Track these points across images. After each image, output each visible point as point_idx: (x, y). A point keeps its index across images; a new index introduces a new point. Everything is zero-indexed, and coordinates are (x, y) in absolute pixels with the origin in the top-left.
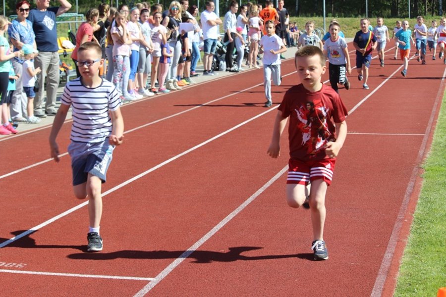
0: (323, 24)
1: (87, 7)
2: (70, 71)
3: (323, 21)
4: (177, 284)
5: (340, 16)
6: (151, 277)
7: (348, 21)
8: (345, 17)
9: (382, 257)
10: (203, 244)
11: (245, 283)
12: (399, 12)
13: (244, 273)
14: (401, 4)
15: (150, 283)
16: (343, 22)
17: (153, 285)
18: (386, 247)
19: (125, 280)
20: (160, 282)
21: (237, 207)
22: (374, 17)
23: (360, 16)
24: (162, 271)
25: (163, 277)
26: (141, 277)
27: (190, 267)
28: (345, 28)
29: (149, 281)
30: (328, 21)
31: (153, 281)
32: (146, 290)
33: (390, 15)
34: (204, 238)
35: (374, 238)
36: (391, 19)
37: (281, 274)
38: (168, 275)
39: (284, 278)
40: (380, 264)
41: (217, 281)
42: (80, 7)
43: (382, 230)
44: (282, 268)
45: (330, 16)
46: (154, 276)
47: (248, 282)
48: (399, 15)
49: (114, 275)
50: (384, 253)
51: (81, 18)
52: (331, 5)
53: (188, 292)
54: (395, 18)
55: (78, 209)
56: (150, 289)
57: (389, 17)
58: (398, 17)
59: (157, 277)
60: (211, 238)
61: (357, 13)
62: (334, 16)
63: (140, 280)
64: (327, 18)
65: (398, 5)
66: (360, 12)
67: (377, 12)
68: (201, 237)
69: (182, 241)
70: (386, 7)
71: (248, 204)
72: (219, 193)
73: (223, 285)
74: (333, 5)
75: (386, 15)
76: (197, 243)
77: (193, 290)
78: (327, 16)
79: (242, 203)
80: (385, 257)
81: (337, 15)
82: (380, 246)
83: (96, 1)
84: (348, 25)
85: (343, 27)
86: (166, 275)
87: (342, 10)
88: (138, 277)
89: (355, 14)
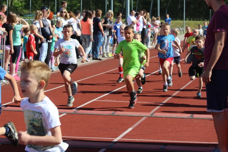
0: (183, 25)
3: (183, 23)
5: (193, 20)
8: (197, 20)
16: (195, 24)
30: (186, 23)
45: (187, 20)
62: (190, 20)
64: (186, 21)
78: (186, 20)
85: (195, 27)
89: (202, 19)
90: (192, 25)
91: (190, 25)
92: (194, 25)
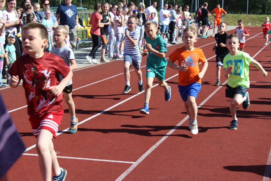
1: (87, 4)
2: (79, 41)
4: (149, 166)
5: (231, 13)
6: (133, 162)
7: (236, 16)
8: (234, 13)
9: (268, 155)
10: (162, 143)
11: (188, 167)
12: (266, 11)
13: (187, 161)
14: (268, 6)
15: (133, 165)
16: (233, 16)
17: (135, 166)
18: (269, 149)
19: (118, 163)
20: (139, 164)
21: (180, 122)
22: (252, 14)
23: (243, 13)
24: (139, 158)
25: (140, 162)
26: (128, 161)
27: (155, 156)
28: (234, 20)
29: (132, 164)
31: (135, 164)
32: (130, 169)
33: (261, 13)
34: (162, 139)
35: (262, 143)
36: (262, 15)
37: (208, 162)
38: (143, 161)
39: (210, 165)
40: (267, 159)
41: (172, 165)
42: (83, 4)
43: (266, 139)
44: (209, 159)
46: (135, 161)
47: (190, 166)
48: (266, 13)
49: (112, 160)
50: (269, 152)
51: (85, 10)
52: (226, 7)
53: (155, 171)
54: (264, 14)
55: (89, 120)
56: (133, 168)
57: (260, 14)
58: (266, 14)
59: (136, 162)
60: (166, 139)
61: (241, 11)
63: (127, 163)
65: (266, 7)
66: (243, 11)
67: (253, 11)
68: (160, 139)
69: (150, 141)
70: (259, 8)
71: (185, 120)
72: (168, 113)
73: (175, 167)
74: (227, 7)
75: (258, 13)
76: (158, 142)
77: (158, 170)
79: (182, 120)
80: (269, 155)
81: (230, 12)
82: (266, 148)
83: (92, 1)
84: (236, 18)
85: (233, 19)
86: (142, 160)
87: (232, 9)
88: (126, 161)
89: (240, 12)
90: (229, 17)
91: (228, 17)
92: (232, 18)
